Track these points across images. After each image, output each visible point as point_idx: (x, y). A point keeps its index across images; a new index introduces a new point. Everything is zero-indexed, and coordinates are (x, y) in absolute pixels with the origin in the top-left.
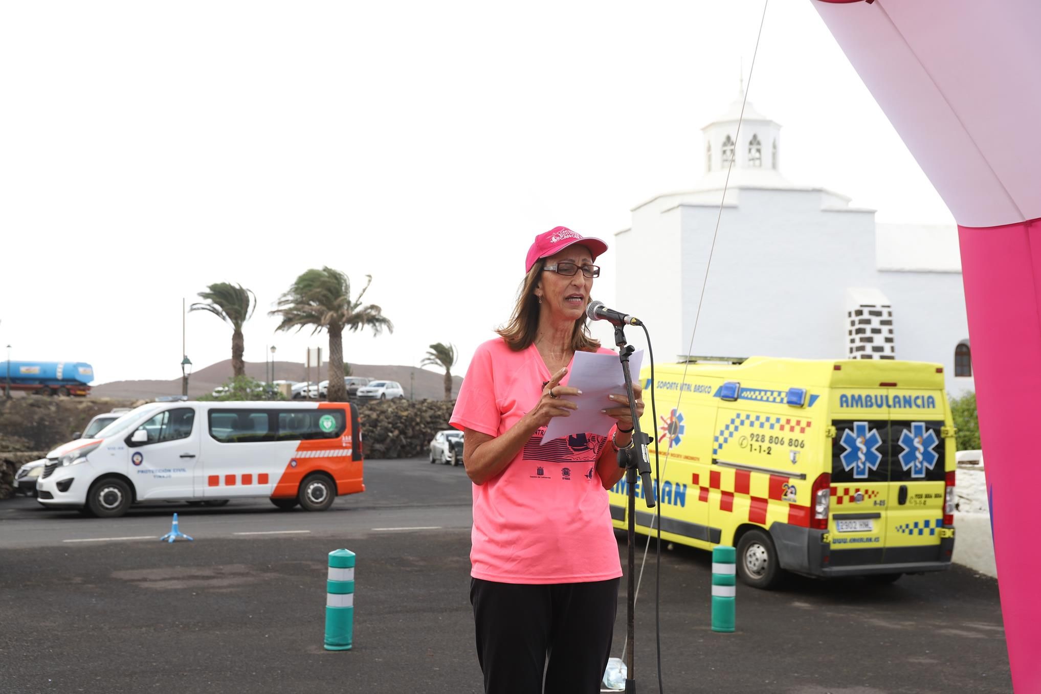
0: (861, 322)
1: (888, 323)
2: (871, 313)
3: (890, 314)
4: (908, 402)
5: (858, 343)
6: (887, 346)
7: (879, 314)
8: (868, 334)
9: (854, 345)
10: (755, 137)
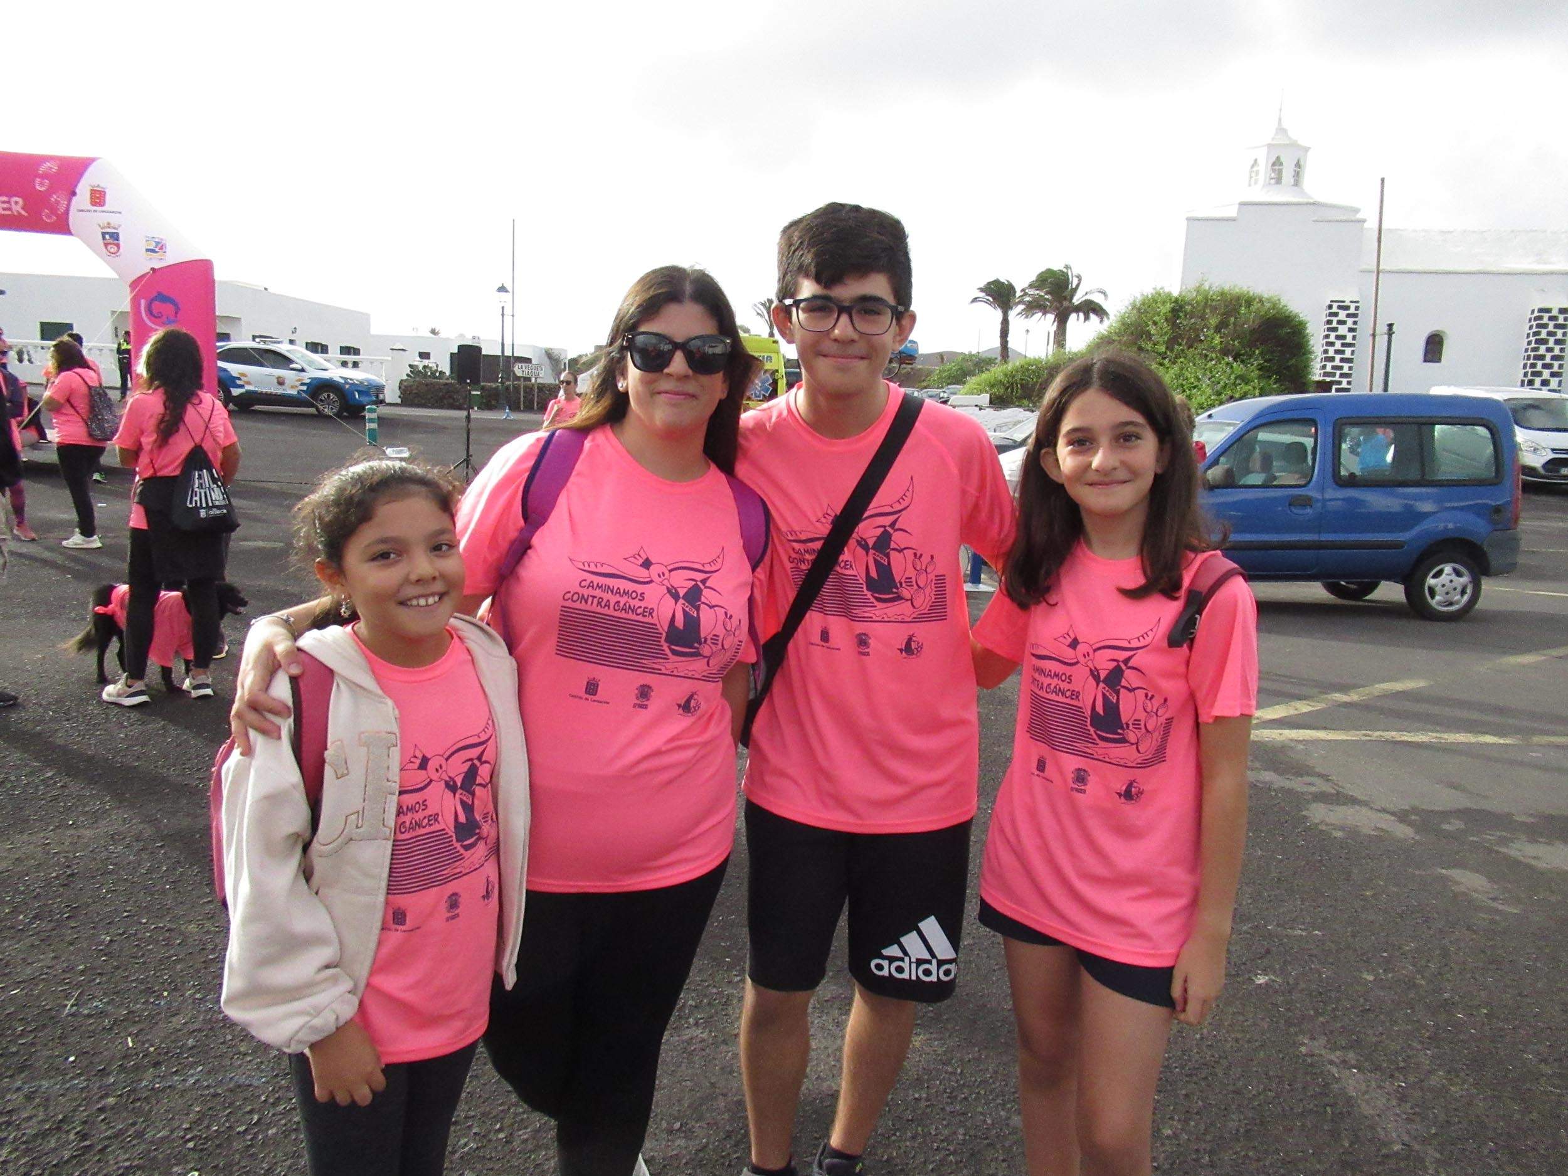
0: (1331, 314)
1: (1354, 315)
2: (1340, 307)
3: (1357, 308)
5: (1326, 332)
6: (1350, 336)
7: (1347, 308)
8: (1334, 325)
10: (1278, 158)
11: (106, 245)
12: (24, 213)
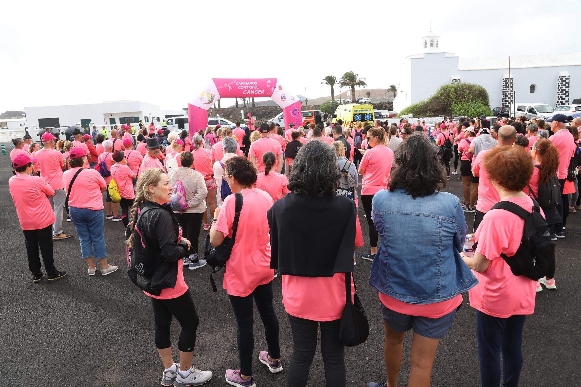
0: (453, 83)
2: (455, 81)
3: (460, 81)
4: (366, 110)
10: (432, 40)
11: (282, 99)
12: (263, 93)
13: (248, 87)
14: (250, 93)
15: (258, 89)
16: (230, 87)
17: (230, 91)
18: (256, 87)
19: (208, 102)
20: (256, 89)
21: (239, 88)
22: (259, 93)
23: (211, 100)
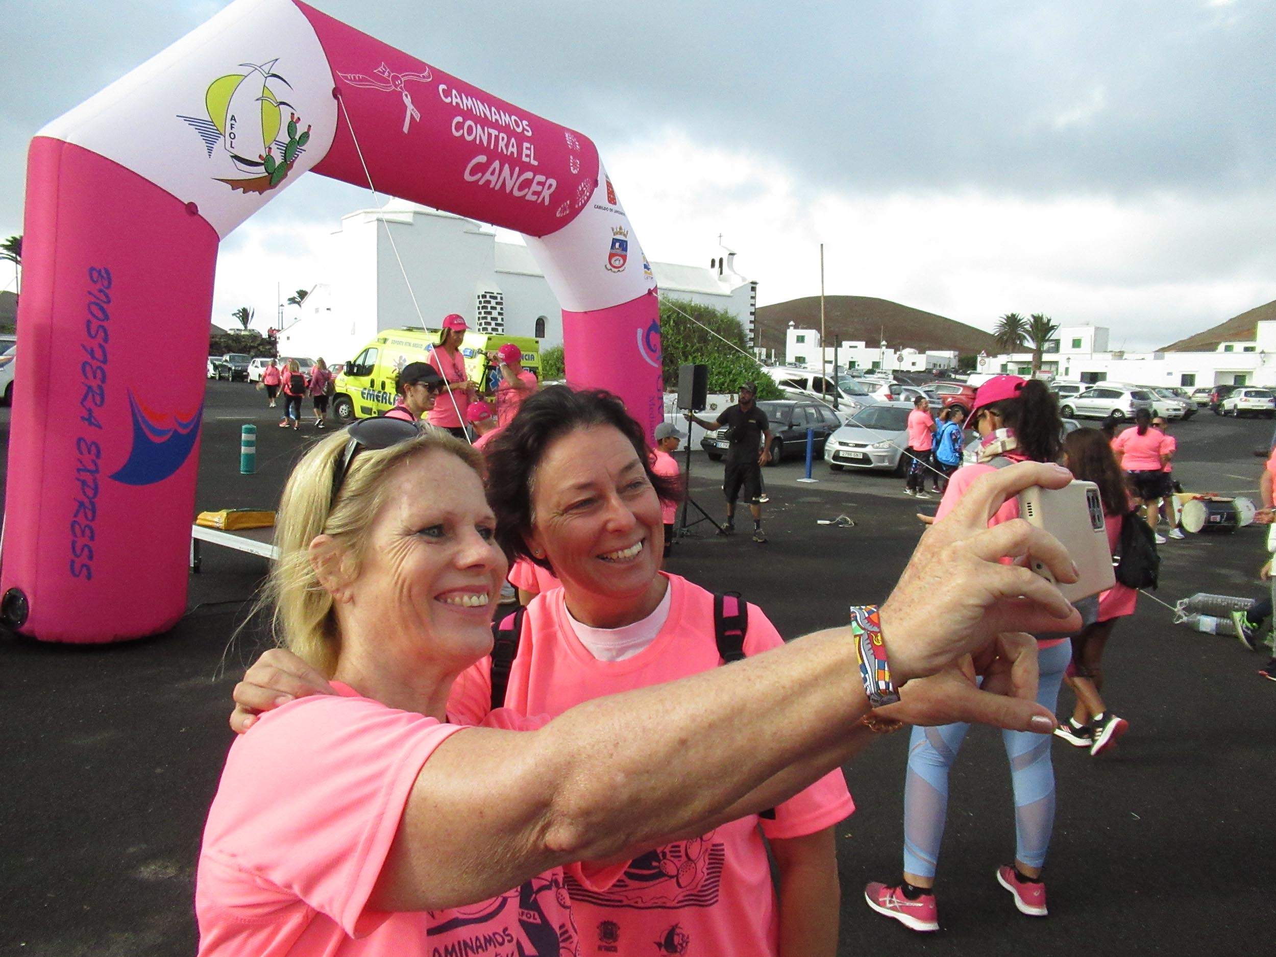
0: (485, 302)
1: (500, 303)
2: (491, 297)
3: (501, 298)
5: (483, 315)
6: (500, 318)
7: (495, 298)
8: (489, 310)
9: (481, 316)
11: (611, 256)
12: (547, 202)
13: (497, 137)
14: (493, 179)
15: (536, 171)
16: (407, 101)
17: (406, 129)
18: (528, 153)
19: (260, 172)
20: (525, 167)
21: (459, 126)
22: (530, 197)
23: (278, 159)
